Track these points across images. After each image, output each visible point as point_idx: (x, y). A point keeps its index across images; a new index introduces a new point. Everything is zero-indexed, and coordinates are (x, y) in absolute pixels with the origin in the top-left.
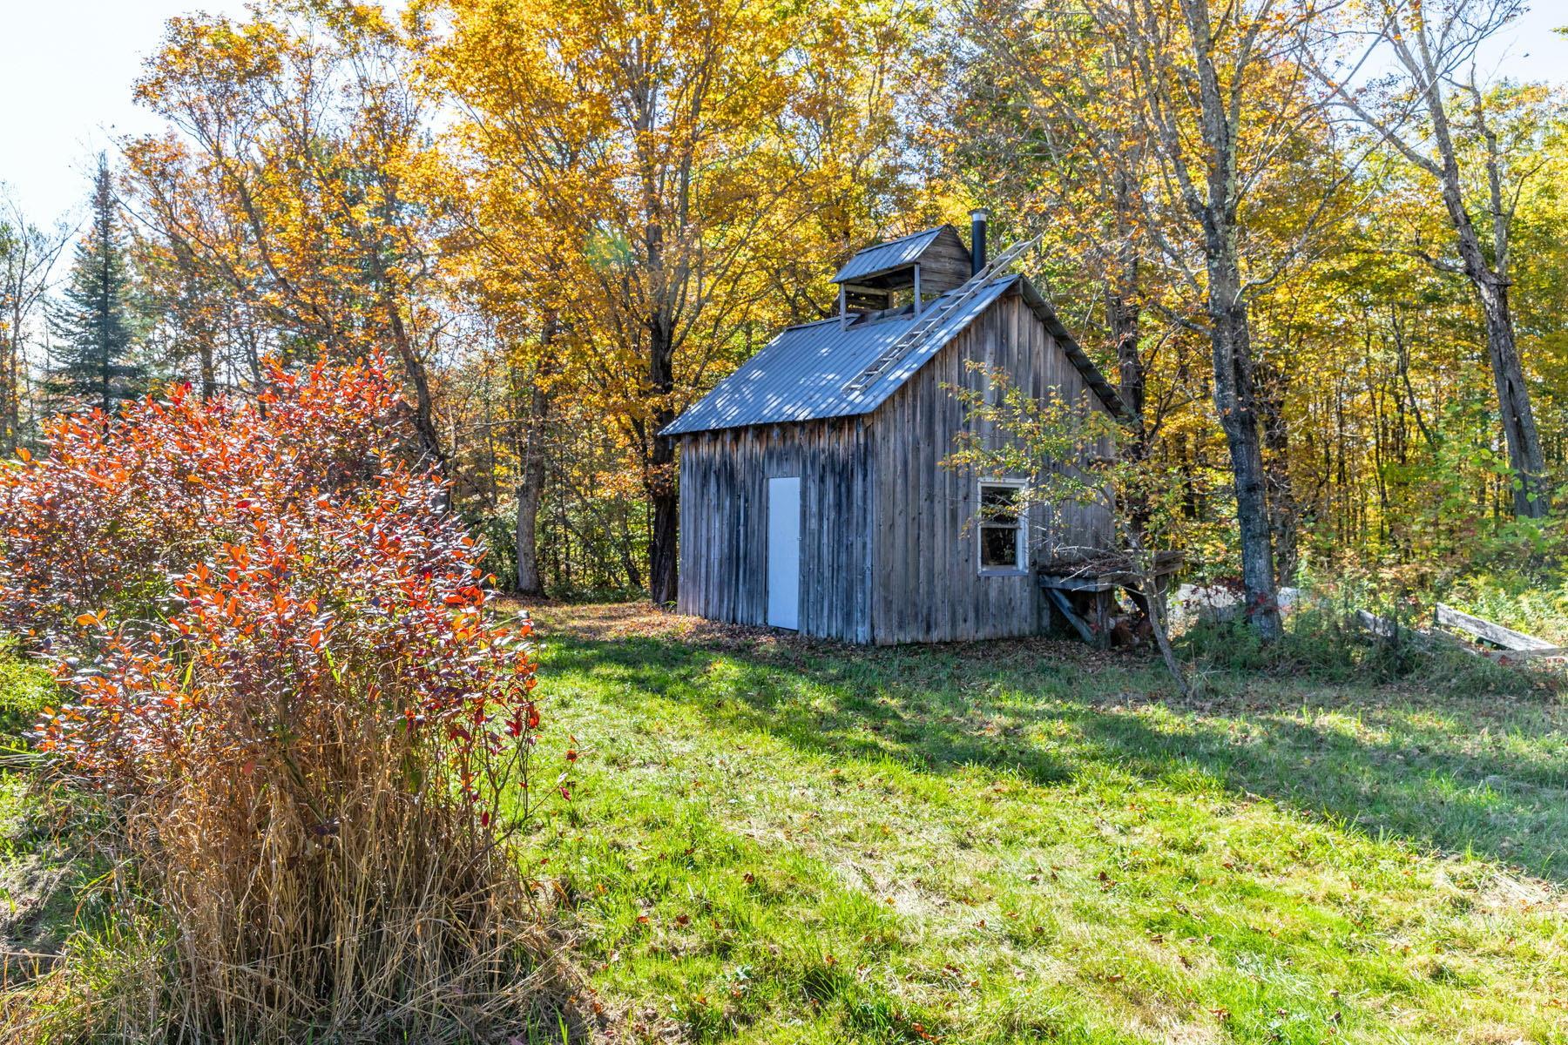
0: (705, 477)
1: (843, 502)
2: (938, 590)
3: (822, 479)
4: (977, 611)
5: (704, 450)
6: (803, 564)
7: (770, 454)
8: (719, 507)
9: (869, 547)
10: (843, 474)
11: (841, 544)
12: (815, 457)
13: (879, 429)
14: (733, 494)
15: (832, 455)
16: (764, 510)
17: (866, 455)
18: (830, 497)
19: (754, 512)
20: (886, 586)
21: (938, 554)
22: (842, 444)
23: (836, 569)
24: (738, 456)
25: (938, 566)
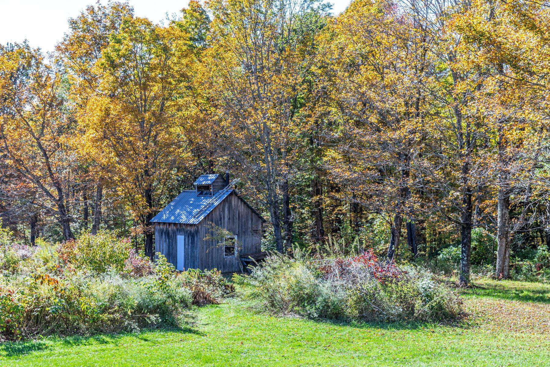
0: (162, 233)
1: (193, 242)
2: (214, 262)
3: (189, 237)
4: (224, 266)
5: (161, 227)
6: (185, 256)
7: (177, 229)
8: (165, 241)
9: (197, 252)
10: (193, 237)
11: (192, 251)
12: (187, 231)
13: (200, 227)
14: (169, 239)
15: (190, 232)
16: (176, 242)
17: (197, 232)
18: (190, 241)
19: (174, 243)
20: (202, 261)
21: (214, 253)
22: (193, 229)
23: (192, 257)
24: (170, 229)
25: (214, 256)
